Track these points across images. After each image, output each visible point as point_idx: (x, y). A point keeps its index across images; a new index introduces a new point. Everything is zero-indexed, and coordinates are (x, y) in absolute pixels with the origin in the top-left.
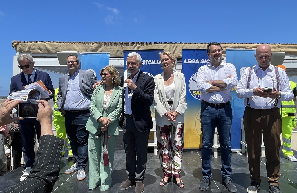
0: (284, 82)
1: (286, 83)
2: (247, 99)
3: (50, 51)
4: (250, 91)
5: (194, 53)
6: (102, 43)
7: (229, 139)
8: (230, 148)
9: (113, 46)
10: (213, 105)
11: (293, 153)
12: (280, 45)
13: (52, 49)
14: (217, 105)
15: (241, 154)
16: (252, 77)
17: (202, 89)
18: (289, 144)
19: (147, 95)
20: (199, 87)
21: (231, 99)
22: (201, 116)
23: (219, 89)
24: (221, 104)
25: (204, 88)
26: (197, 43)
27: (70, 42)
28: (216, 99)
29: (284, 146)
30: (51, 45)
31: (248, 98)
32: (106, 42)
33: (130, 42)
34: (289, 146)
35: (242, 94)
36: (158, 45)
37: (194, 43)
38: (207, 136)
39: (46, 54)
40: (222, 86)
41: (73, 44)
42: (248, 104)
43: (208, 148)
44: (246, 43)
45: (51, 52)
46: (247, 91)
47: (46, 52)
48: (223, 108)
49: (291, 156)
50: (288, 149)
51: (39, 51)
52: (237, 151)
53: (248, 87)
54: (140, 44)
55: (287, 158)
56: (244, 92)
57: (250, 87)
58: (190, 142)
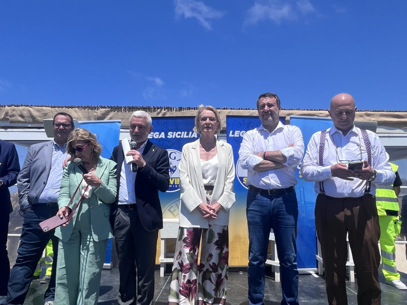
0: (378, 154)
1: (382, 154)
2: (320, 182)
3: (36, 119)
4: (325, 169)
5: (244, 122)
6: (111, 108)
7: (292, 250)
8: (295, 267)
9: (127, 112)
10: (264, 192)
11: (399, 276)
12: (368, 112)
13: (39, 117)
14: (271, 191)
15: (316, 276)
16: (326, 146)
17: (246, 165)
18: (392, 261)
19: (161, 175)
20: (242, 162)
21: (296, 184)
22: (247, 210)
23: (274, 165)
24: (276, 190)
25: (250, 163)
26: (249, 109)
27: (65, 106)
28: (268, 182)
29: (385, 264)
30: (38, 111)
31: (323, 182)
32: (118, 106)
33: (152, 107)
34: (393, 264)
35: (313, 175)
36: (192, 111)
37: (245, 109)
38: (256, 244)
39: (29, 123)
40: (278, 160)
41: (70, 109)
42: (321, 190)
43: (258, 264)
44: (320, 110)
45: (38, 120)
46: (321, 169)
47: (31, 120)
48: (281, 197)
49: (396, 280)
50: (392, 270)
51: (20, 119)
52: (312, 271)
53: (321, 163)
54: (166, 110)
55: (391, 285)
56: (314, 171)
57: (323, 161)
58: (238, 257)
